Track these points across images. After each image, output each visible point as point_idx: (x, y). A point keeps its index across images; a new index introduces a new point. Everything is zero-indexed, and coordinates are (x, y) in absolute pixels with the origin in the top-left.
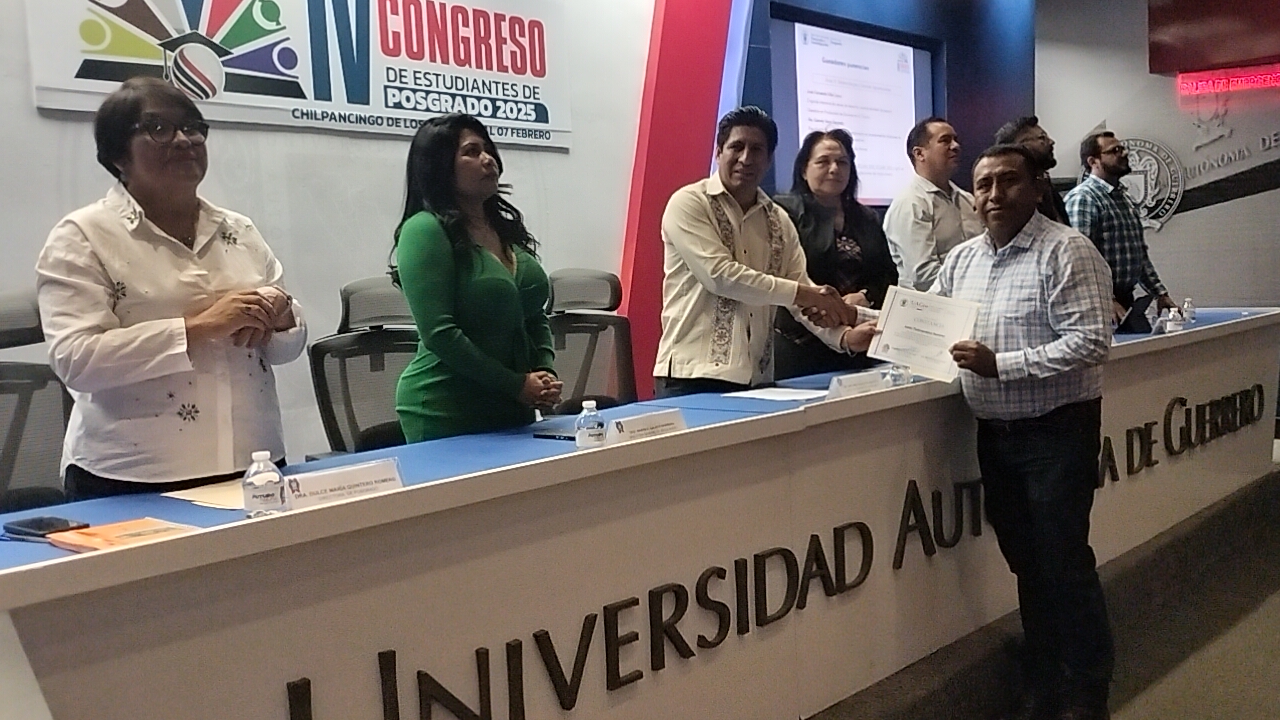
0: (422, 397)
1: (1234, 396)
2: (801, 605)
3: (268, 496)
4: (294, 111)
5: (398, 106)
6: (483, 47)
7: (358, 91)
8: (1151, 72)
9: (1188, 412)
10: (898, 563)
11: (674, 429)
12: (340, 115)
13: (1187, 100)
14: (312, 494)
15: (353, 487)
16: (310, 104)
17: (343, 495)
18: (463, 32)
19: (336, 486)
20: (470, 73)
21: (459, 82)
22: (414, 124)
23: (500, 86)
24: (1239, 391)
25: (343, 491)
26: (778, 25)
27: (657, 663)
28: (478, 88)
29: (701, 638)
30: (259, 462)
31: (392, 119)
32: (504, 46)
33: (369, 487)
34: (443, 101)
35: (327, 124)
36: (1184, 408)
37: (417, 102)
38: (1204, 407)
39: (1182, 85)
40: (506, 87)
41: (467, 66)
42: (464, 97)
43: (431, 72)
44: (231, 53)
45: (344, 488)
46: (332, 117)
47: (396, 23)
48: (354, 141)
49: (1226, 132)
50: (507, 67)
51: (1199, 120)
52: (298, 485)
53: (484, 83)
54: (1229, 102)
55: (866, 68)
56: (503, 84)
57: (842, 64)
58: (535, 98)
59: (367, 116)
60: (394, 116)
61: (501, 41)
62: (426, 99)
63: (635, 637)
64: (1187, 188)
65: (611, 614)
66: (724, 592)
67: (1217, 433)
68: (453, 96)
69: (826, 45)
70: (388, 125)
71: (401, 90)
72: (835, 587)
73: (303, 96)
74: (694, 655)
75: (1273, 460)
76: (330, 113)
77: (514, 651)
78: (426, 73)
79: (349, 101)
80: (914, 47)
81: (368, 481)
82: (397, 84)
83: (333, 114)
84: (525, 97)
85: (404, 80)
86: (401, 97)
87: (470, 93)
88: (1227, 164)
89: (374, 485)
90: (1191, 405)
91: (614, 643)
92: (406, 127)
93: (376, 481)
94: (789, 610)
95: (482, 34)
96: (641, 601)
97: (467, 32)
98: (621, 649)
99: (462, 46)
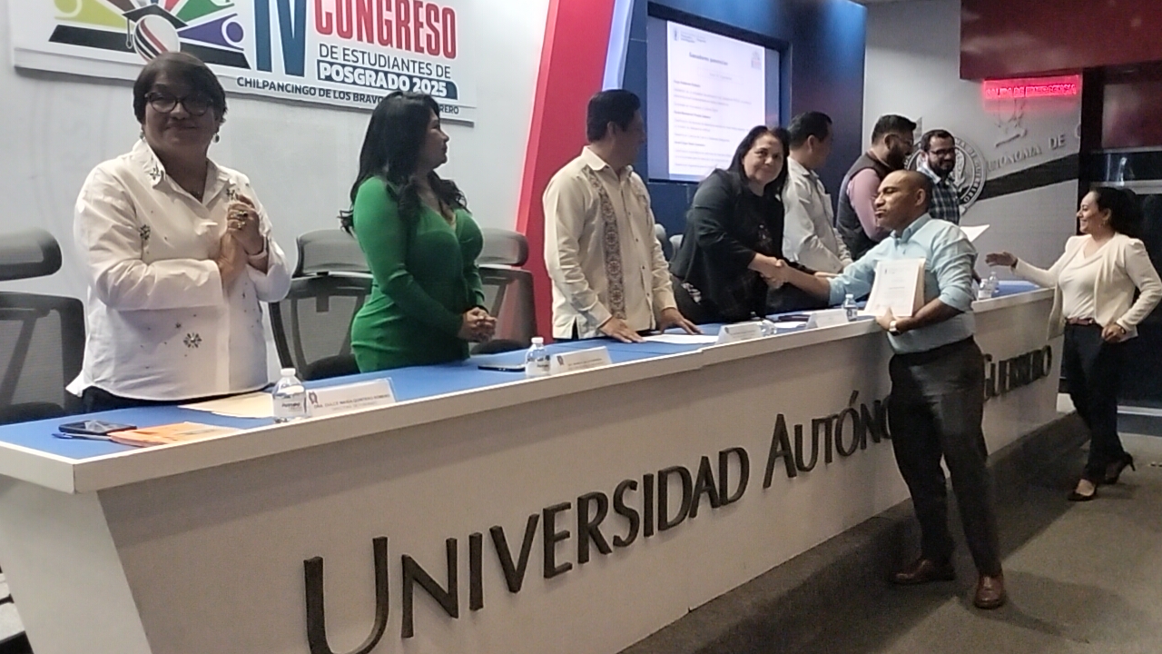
0: (375, 334)
1: (1028, 354)
2: (693, 515)
4: (239, 79)
5: (329, 78)
6: (403, 29)
7: (295, 64)
8: (961, 78)
9: (993, 366)
10: (767, 483)
11: (602, 363)
12: (279, 85)
13: (991, 103)
14: (327, 405)
15: (356, 402)
17: (350, 406)
18: (387, 15)
19: (344, 400)
20: (391, 52)
21: (382, 59)
22: (342, 95)
23: (417, 65)
24: (1032, 350)
25: (351, 404)
26: (653, 23)
27: (583, 558)
28: (398, 66)
29: (616, 538)
31: (323, 90)
32: (421, 30)
33: (370, 401)
34: (367, 75)
35: (267, 92)
36: (990, 363)
37: (345, 76)
38: (1005, 362)
39: (987, 90)
40: (422, 65)
41: (389, 45)
42: (386, 73)
43: (358, 50)
44: (185, 25)
45: (351, 401)
46: (272, 86)
47: (329, 4)
48: (291, 109)
50: (423, 48)
51: (1000, 120)
52: (316, 397)
53: (403, 62)
54: (1025, 107)
55: (726, 64)
56: (420, 63)
57: (706, 59)
58: (446, 77)
59: (302, 86)
60: (325, 88)
61: (418, 25)
62: (353, 73)
63: (567, 535)
64: (989, 178)
65: (549, 515)
66: (634, 501)
67: (1015, 384)
68: (377, 72)
69: (693, 42)
70: (320, 95)
71: (332, 64)
72: (720, 500)
73: (246, 66)
74: (610, 551)
75: (1058, 409)
76: (270, 82)
77: (475, 541)
78: (353, 51)
79: (287, 73)
80: (766, 47)
81: (368, 396)
82: (329, 59)
83: (272, 83)
84: (437, 75)
85: (334, 55)
86: (332, 71)
87: (391, 70)
88: (1021, 160)
89: (374, 400)
90: (996, 360)
91: (551, 540)
92: (335, 97)
93: (375, 397)
94: (684, 518)
95: (403, 18)
96: (572, 506)
97: (390, 15)
98: (556, 544)
99: (385, 28)
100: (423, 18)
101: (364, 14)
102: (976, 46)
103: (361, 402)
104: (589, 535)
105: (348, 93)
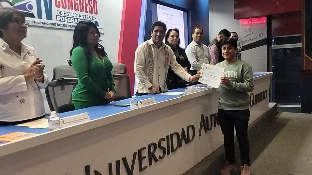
0: (79, 96)
1: (262, 92)
2: (181, 146)
3: (56, 124)
4: (32, 21)
5: (60, 21)
6: (82, 6)
7: (49, 16)
8: (235, 19)
9: (254, 96)
10: (200, 135)
11: (153, 103)
12: (45, 23)
13: (243, 25)
14: (67, 123)
15: (77, 121)
16: (36, 19)
17: (75, 123)
18: (77, 2)
19: (73, 121)
20: (78, 13)
21: (76, 15)
22: (64, 26)
23: (86, 16)
24: (262, 91)
25: (75, 122)
26: (153, 5)
27: (150, 164)
28: (81, 17)
29: (160, 156)
30: (53, 114)
31: (58, 24)
32: (87, 6)
33: (82, 120)
34: (72, 20)
35: (41, 25)
36: (253, 95)
37: (65, 20)
38: (257, 95)
39: (242, 22)
40: (88, 17)
41: (78, 11)
42: (77, 19)
43: (69, 12)
44: (15, 5)
45: (75, 121)
46: (43, 23)
48: (49, 30)
49: (251, 33)
50: (88, 12)
51: (245, 30)
52: (63, 120)
53: (82, 15)
54: (252, 26)
55: (173, 16)
56: (87, 16)
57: (168, 14)
58: (95, 20)
59: (52, 23)
60: (59, 23)
61: (86, 5)
62: (67, 19)
63: (145, 157)
64: (243, 46)
65: (140, 151)
66: (164, 144)
67: (259, 101)
68: (74, 19)
69: (164, 10)
70: (57, 26)
71: (61, 16)
72: (188, 141)
73: (35, 17)
74: (158, 161)
75: (269, 107)
76: (42, 22)
77: (118, 163)
78: (67, 12)
79: (47, 19)
80: (183, 11)
81: (81, 119)
82: (60, 15)
83: (43, 22)
84: (93, 19)
85: (61, 14)
86: (61, 18)
87: (78, 18)
88: (251, 40)
89: (83, 120)
90: (254, 95)
91: (141, 159)
92: (62, 26)
93: (83, 119)
94: (178, 148)
95: (81, 3)
96: (146, 148)
97: (78, 2)
99: (76, 6)
100: (87, 3)
101: (70, 2)
102: (238, 10)
103: (79, 121)
104: (152, 156)
105: (66, 25)
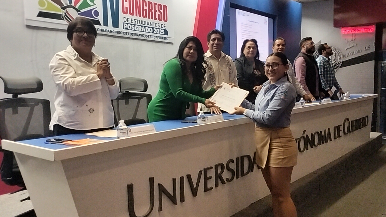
2: (252, 171)
6: (150, 12)
8: (334, 27)
9: (349, 122)
11: (221, 120)
13: (344, 35)
16: (102, 27)
18: (145, 8)
19: (140, 131)
24: (362, 117)
26: (232, 9)
27: (217, 185)
29: (227, 179)
31: (125, 32)
34: (139, 28)
38: (353, 121)
39: (343, 31)
40: (156, 24)
43: (136, 19)
44: (80, 11)
47: (126, 4)
48: (114, 39)
49: (355, 45)
51: (347, 41)
53: (150, 23)
54: (356, 36)
55: (258, 23)
58: (164, 28)
59: (118, 31)
61: (155, 11)
64: (344, 60)
65: (206, 170)
67: (356, 129)
69: (245, 16)
73: (100, 25)
74: (225, 183)
75: (370, 137)
76: (108, 30)
86: (127, 26)
87: (146, 26)
88: (355, 54)
90: (350, 121)
91: (206, 179)
92: (129, 35)
93: (150, 130)
94: (249, 172)
95: (150, 9)
96: (213, 168)
98: (208, 180)
99: (145, 12)
100: (157, 9)
101: (138, 7)
102: (339, 16)
103: (145, 132)
105: (133, 33)
